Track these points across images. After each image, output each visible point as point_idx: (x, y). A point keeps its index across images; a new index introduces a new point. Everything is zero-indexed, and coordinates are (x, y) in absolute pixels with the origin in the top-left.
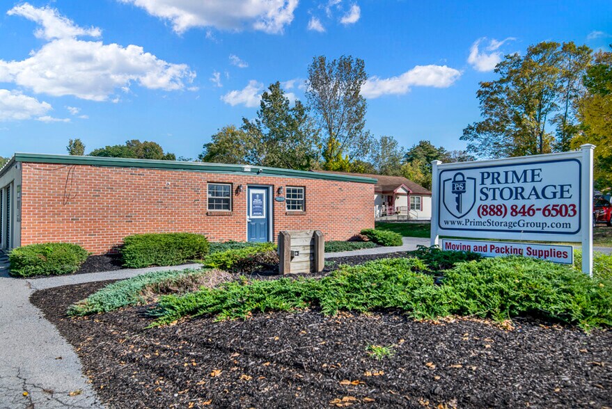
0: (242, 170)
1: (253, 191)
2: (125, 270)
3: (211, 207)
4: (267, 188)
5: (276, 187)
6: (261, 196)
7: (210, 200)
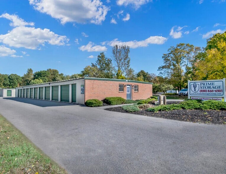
0: (126, 81)
1: (127, 86)
2: (111, 106)
3: (119, 91)
4: (130, 86)
5: (132, 85)
6: (129, 87)
7: (119, 89)
